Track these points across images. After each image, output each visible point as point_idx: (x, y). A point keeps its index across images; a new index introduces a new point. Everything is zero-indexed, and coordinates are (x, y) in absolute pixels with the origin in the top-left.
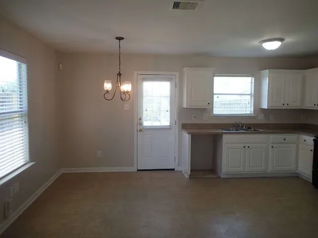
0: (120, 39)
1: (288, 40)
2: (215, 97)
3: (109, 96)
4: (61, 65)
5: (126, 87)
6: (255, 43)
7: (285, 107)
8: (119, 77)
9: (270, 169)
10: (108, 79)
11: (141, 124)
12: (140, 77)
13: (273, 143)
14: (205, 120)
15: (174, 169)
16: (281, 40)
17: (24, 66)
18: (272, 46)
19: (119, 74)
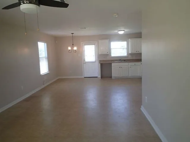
0: (73, 34)
1: (126, 30)
2: (112, 50)
3: (70, 52)
4: (57, 42)
5: (75, 48)
6: (116, 31)
7: (137, 52)
8: (73, 45)
9: (130, 75)
10: (70, 46)
11: (85, 61)
12: (83, 44)
13: (131, 66)
14: (108, 59)
15: (97, 77)
16: (124, 31)
17: (46, 44)
18: (121, 33)
19: (73, 44)
